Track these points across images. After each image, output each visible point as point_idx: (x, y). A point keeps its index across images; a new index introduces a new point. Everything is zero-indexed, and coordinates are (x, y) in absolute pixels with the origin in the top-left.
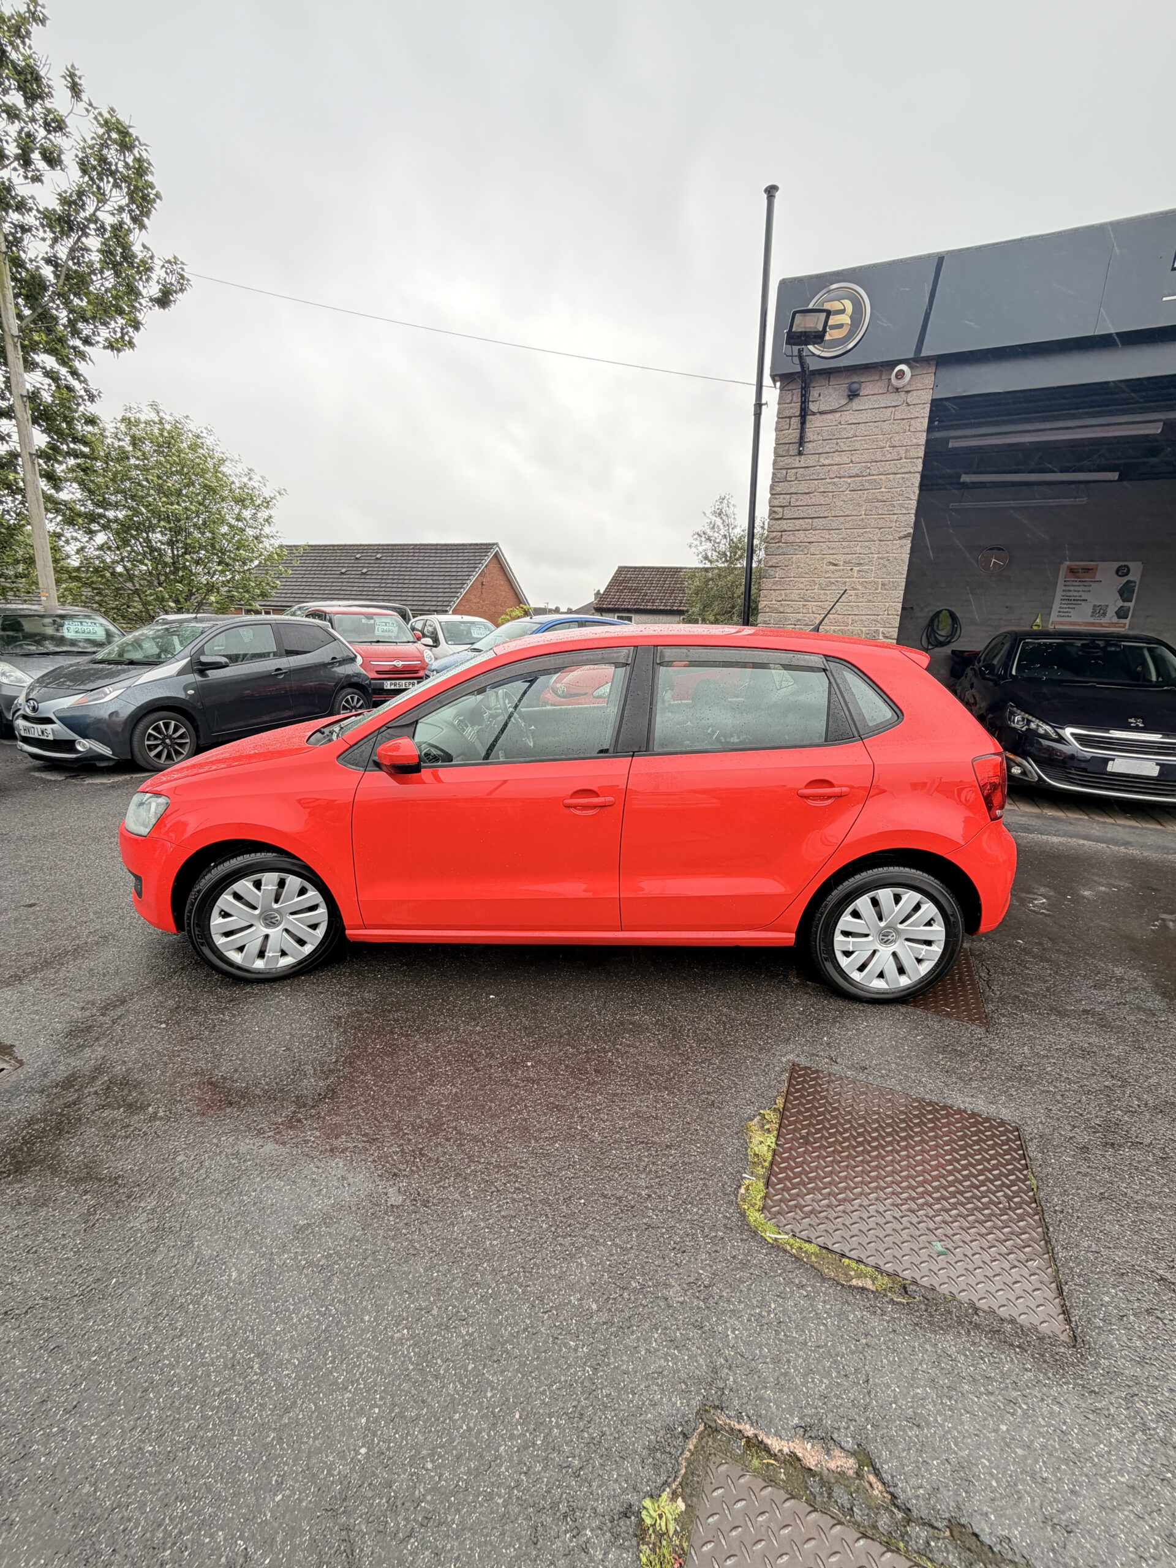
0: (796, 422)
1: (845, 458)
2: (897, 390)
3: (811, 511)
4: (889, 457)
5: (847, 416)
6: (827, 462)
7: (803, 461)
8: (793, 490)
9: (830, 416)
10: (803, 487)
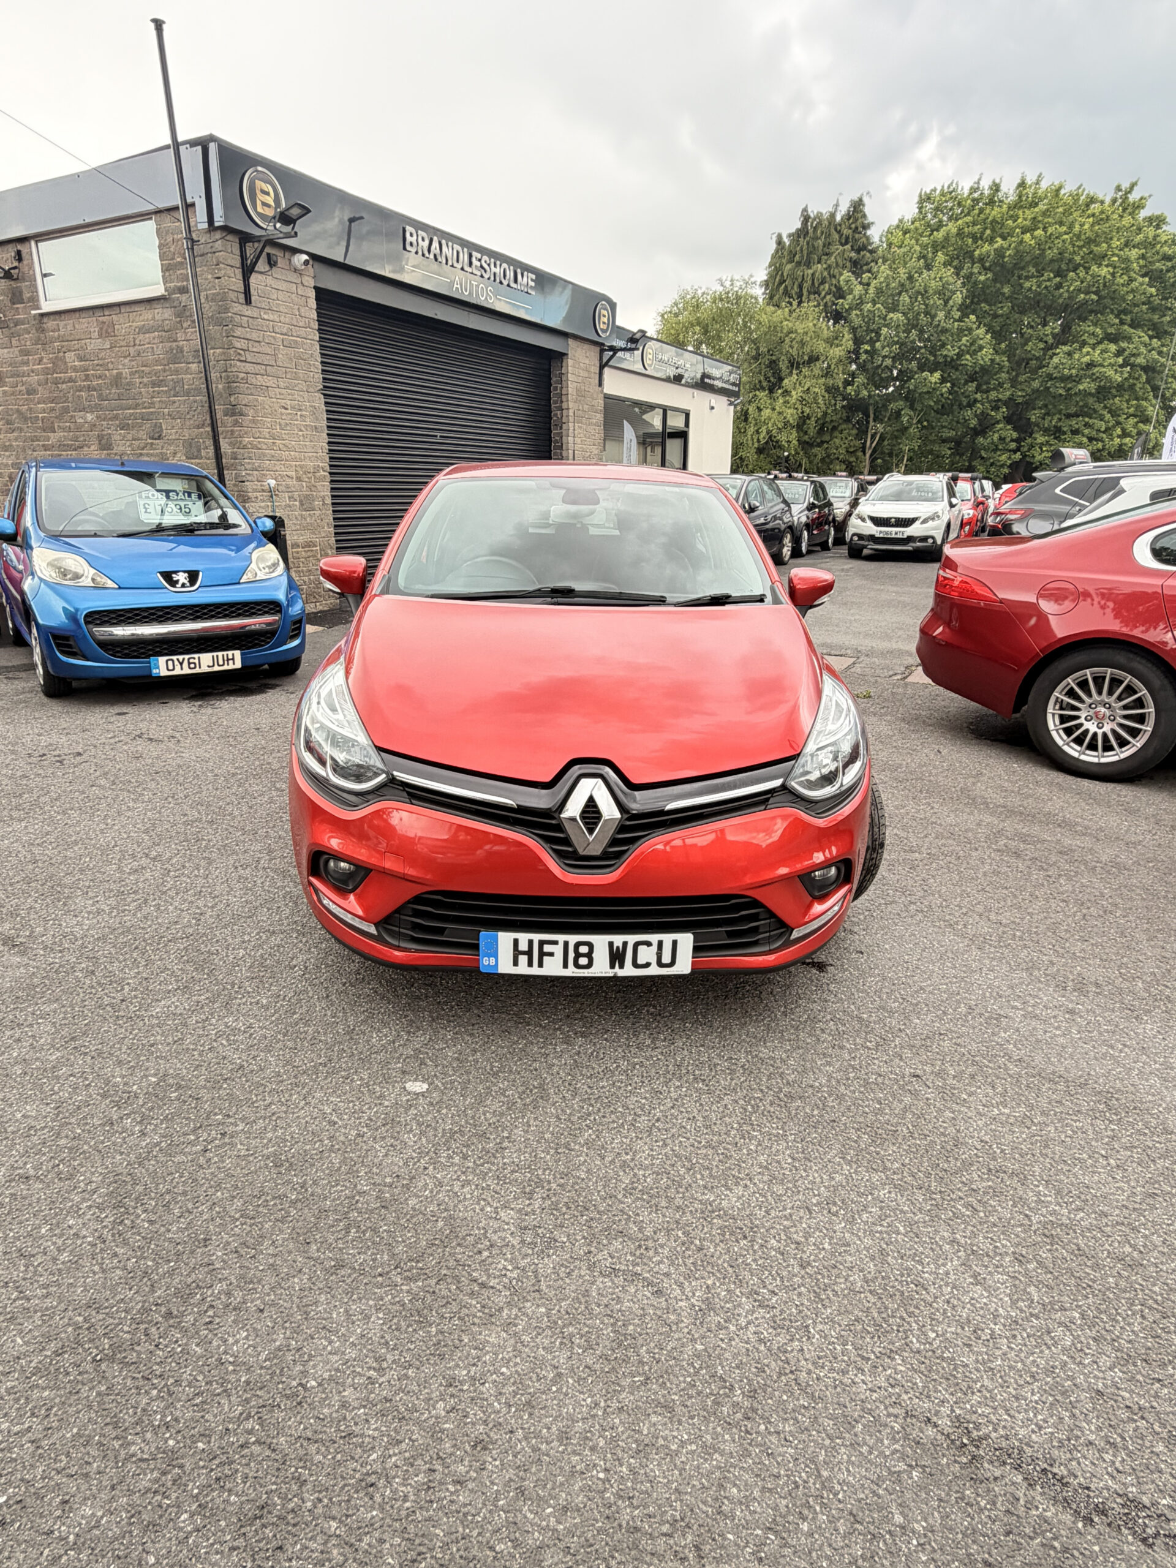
0: (239, 272)
1: (275, 317)
2: (296, 270)
3: (266, 359)
4: (301, 324)
5: (270, 280)
6: (266, 317)
7: (248, 311)
8: (249, 337)
9: (260, 276)
10: (254, 336)
